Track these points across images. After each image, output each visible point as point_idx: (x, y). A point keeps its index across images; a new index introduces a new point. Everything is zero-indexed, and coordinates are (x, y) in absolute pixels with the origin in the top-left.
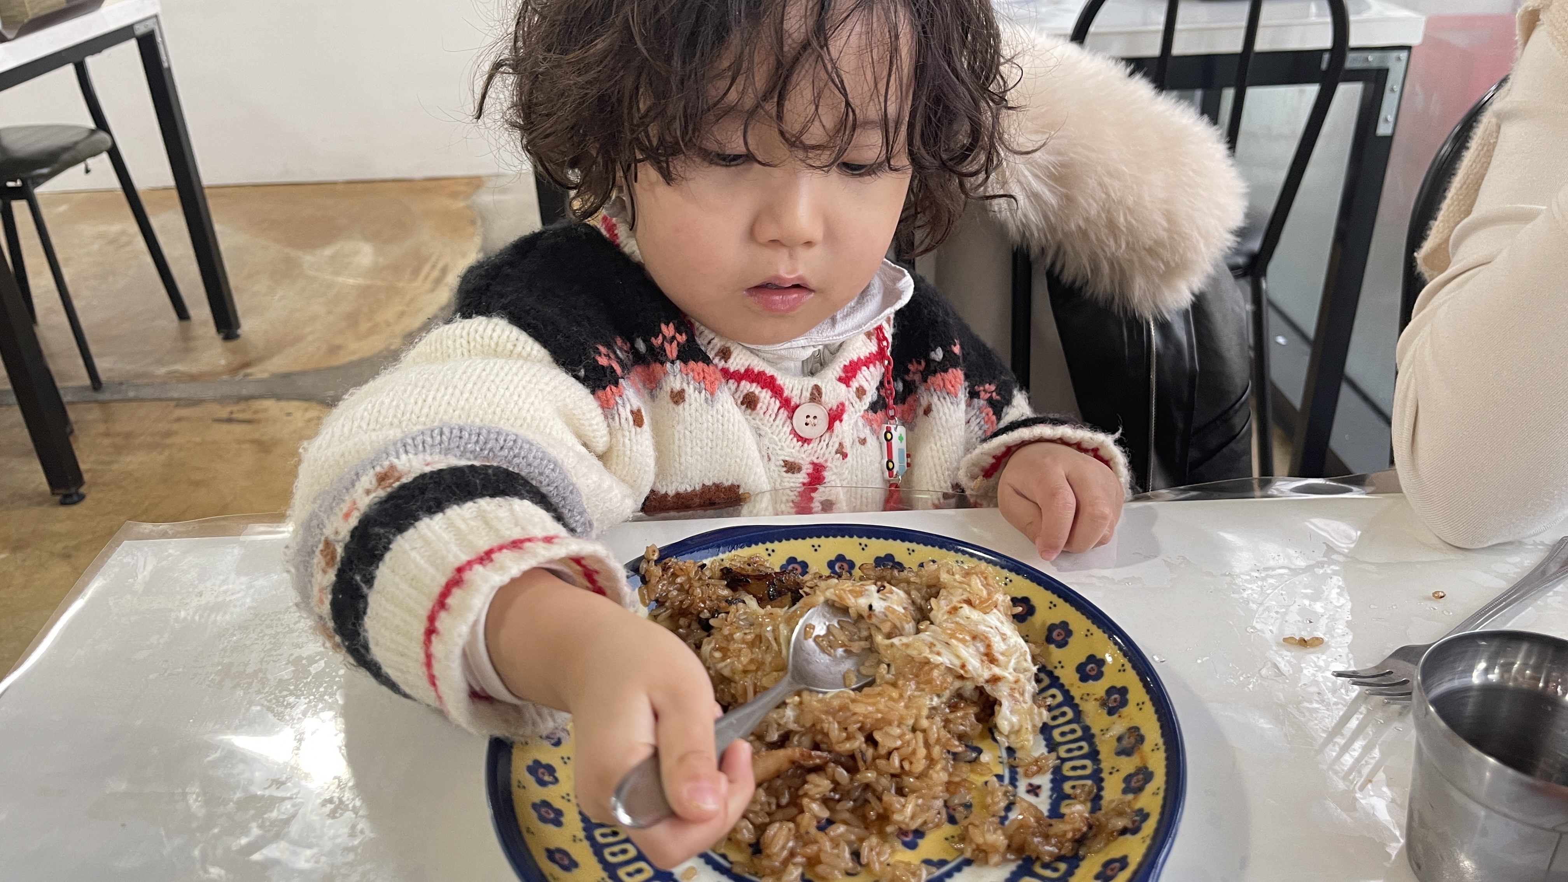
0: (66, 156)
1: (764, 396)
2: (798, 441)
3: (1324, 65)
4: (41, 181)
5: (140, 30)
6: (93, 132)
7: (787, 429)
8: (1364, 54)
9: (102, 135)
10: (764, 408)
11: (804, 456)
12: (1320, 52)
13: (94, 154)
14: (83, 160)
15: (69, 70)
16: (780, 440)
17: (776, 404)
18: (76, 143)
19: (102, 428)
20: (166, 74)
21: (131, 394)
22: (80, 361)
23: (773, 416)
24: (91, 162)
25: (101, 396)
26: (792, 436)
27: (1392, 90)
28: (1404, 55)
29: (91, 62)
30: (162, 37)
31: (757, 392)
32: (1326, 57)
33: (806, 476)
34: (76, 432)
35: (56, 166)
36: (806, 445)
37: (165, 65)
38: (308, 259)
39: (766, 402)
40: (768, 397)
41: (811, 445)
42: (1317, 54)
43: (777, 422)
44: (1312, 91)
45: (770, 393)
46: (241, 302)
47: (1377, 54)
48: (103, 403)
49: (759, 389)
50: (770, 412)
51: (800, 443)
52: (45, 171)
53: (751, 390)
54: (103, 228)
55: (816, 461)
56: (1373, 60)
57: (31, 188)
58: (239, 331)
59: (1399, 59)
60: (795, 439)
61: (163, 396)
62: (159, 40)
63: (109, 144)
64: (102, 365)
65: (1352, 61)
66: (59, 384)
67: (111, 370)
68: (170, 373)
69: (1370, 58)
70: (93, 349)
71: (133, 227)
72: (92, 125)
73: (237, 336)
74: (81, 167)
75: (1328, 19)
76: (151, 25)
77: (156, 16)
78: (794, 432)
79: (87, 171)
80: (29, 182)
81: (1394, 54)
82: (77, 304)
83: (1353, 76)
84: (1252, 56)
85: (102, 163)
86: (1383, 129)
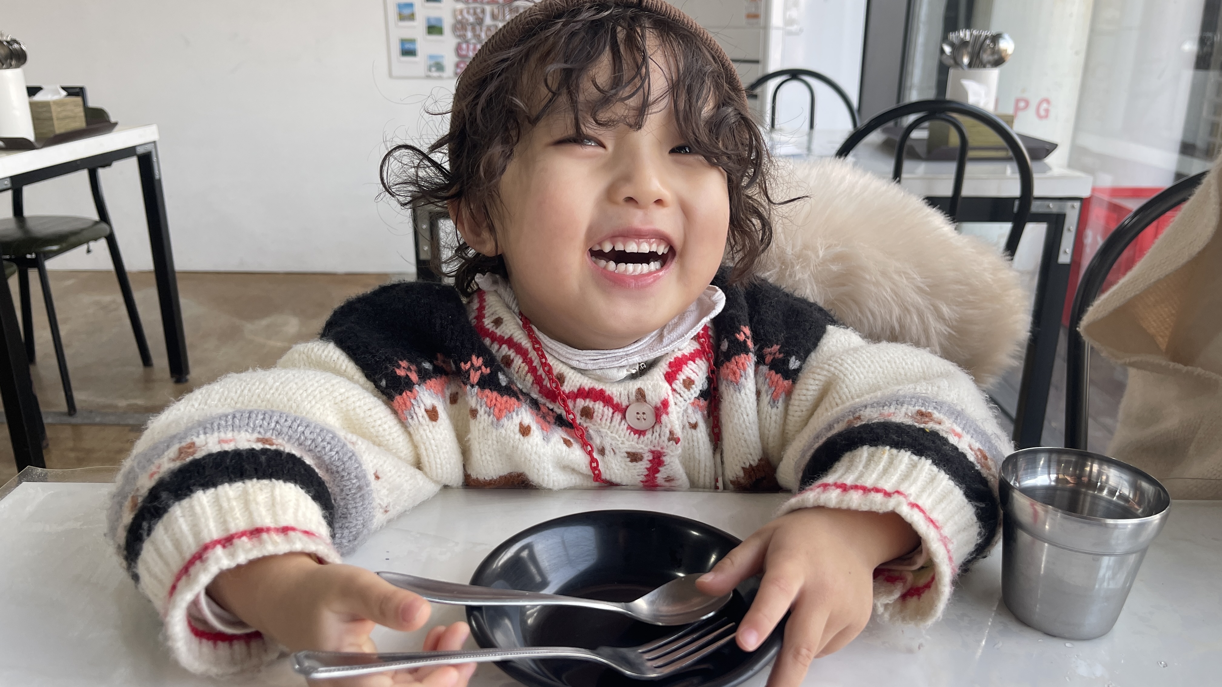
0: (73, 239)
1: (598, 407)
2: (635, 434)
3: (1016, 209)
4: (50, 255)
5: (140, 151)
6: (96, 223)
7: (624, 426)
8: (1046, 203)
9: (104, 226)
10: (600, 416)
11: (643, 446)
12: (1012, 199)
13: (96, 239)
14: (87, 242)
15: (84, 175)
16: (619, 437)
17: (608, 411)
18: (82, 230)
19: (70, 444)
20: (156, 184)
21: (98, 420)
22: (63, 394)
23: (609, 420)
24: (92, 244)
25: (73, 420)
26: (629, 431)
27: (1069, 230)
28: (1077, 204)
29: (102, 173)
30: (157, 157)
31: (591, 406)
32: (1017, 203)
33: (648, 462)
34: (50, 447)
35: (64, 245)
36: (642, 436)
37: (157, 177)
38: (249, 327)
39: (600, 411)
40: (601, 407)
41: (646, 437)
42: (1010, 201)
43: (613, 423)
44: (1006, 228)
45: (602, 404)
46: (192, 355)
47: (1058, 203)
48: (75, 426)
49: (592, 403)
50: (605, 417)
51: (637, 435)
52: (55, 248)
53: (586, 405)
54: (97, 298)
55: (653, 449)
56: (1053, 207)
57: (43, 259)
58: (189, 377)
59: (1073, 207)
60: (632, 433)
61: (122, 423)
62: (154, 159)
63: (108, 232)
64: (79, 396)
65: (1036, 207)
66: (42, 409)
67: (85, 401)
68: (129, 405)
69: (1051, 205)
70: (74, 384)
71: (119, 298)
72: (96, 217)
73: (186, 381)
74: (84, 247)
75: (1017, 176)
76: (149, 148)
77: (154, 142)
78: (630, 428)
79: (89, 251)
80: (42, 256)
81: (1069, 204)
82: (68, 352)
83: (1038, 218)
84: (959, 201)
85: (101, 246)
86: (1064, 258)
